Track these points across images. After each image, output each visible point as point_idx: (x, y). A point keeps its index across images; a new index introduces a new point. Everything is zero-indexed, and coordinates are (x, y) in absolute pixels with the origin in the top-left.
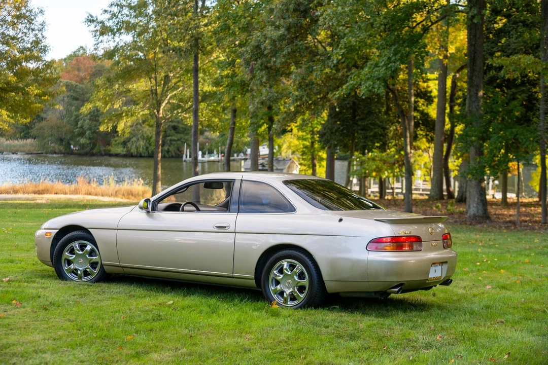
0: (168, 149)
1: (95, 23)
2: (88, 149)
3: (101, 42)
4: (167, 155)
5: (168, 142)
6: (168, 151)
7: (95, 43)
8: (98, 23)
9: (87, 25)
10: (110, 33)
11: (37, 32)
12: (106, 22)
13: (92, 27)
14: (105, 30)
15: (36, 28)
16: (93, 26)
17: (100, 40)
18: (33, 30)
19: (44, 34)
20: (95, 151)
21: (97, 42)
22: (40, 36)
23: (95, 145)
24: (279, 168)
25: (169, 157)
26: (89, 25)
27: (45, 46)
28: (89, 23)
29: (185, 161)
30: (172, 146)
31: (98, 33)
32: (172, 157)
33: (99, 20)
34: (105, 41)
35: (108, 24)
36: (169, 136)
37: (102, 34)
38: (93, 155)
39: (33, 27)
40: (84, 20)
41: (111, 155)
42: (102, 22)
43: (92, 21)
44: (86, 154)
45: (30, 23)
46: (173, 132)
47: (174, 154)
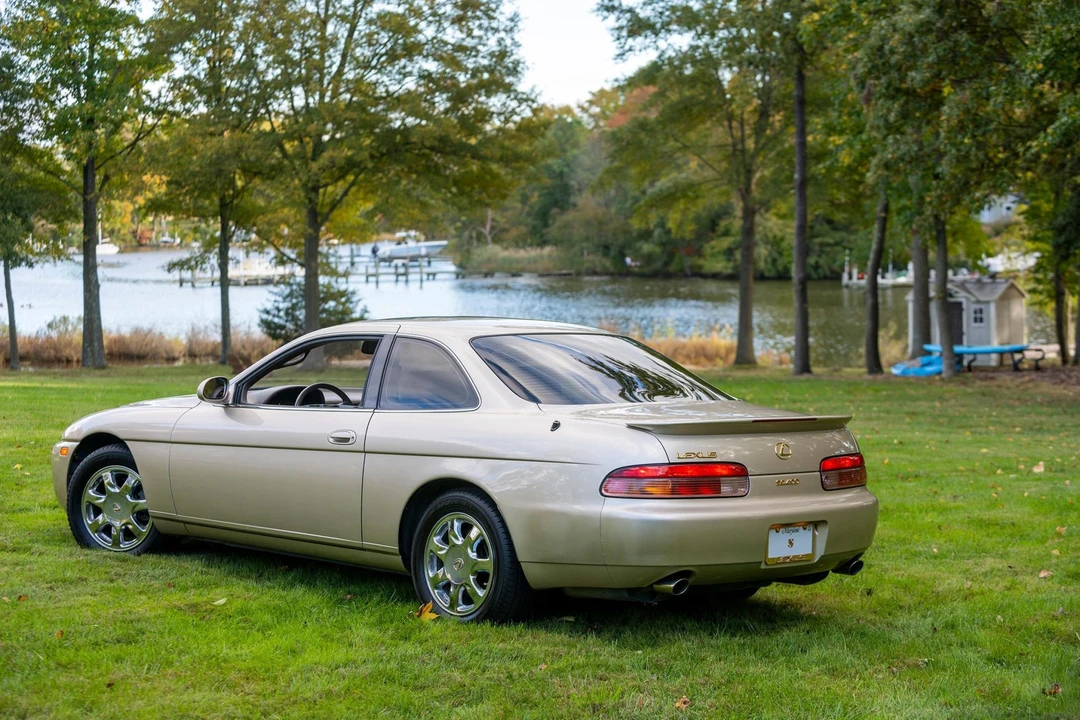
0: (817, 263)
1: (616, 13)
2: (658, 265)
3: (630, 50)
4: (814, 275)
5: (817, 248)
6: (817, 267)
7: (618, 52)
8: (622, 11)
9: (602, 18)
10: (649, 33)
11: (502, 34)
12: (638, 10)
13: (612, 20)
14: (638, 26)
15: (502, 27)
16: (612, 17)
17: (627, 47)
18: (496, 30)
19: (517, 37)
20: (672, 268)
21: (620, 51)
22: (508, 42)
23: (671, 256)
24: (982, 298)
25: (819, 279)
26: (605, 18)
27: (517, 63)
28: (605, 13)
29: (847, 286)
30: (824, 256)
31: (624, 33)
32: (825, 278)
33: (624, 7)
34: (638, 48)
35: (642, 14)
36: (816, 236)
37: (632, 33)
38: (668, 276)
39: (494, 24)
40: (595, 7)
41: (704, 276)
42: (631, 10)
43: (610, 9)
44: (654, 275)
45: (491, 18)
46: (826, 227)
47: (828, 273)
